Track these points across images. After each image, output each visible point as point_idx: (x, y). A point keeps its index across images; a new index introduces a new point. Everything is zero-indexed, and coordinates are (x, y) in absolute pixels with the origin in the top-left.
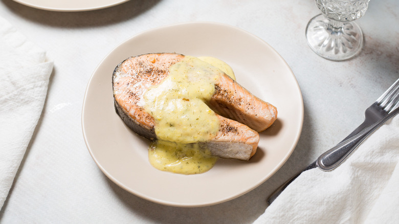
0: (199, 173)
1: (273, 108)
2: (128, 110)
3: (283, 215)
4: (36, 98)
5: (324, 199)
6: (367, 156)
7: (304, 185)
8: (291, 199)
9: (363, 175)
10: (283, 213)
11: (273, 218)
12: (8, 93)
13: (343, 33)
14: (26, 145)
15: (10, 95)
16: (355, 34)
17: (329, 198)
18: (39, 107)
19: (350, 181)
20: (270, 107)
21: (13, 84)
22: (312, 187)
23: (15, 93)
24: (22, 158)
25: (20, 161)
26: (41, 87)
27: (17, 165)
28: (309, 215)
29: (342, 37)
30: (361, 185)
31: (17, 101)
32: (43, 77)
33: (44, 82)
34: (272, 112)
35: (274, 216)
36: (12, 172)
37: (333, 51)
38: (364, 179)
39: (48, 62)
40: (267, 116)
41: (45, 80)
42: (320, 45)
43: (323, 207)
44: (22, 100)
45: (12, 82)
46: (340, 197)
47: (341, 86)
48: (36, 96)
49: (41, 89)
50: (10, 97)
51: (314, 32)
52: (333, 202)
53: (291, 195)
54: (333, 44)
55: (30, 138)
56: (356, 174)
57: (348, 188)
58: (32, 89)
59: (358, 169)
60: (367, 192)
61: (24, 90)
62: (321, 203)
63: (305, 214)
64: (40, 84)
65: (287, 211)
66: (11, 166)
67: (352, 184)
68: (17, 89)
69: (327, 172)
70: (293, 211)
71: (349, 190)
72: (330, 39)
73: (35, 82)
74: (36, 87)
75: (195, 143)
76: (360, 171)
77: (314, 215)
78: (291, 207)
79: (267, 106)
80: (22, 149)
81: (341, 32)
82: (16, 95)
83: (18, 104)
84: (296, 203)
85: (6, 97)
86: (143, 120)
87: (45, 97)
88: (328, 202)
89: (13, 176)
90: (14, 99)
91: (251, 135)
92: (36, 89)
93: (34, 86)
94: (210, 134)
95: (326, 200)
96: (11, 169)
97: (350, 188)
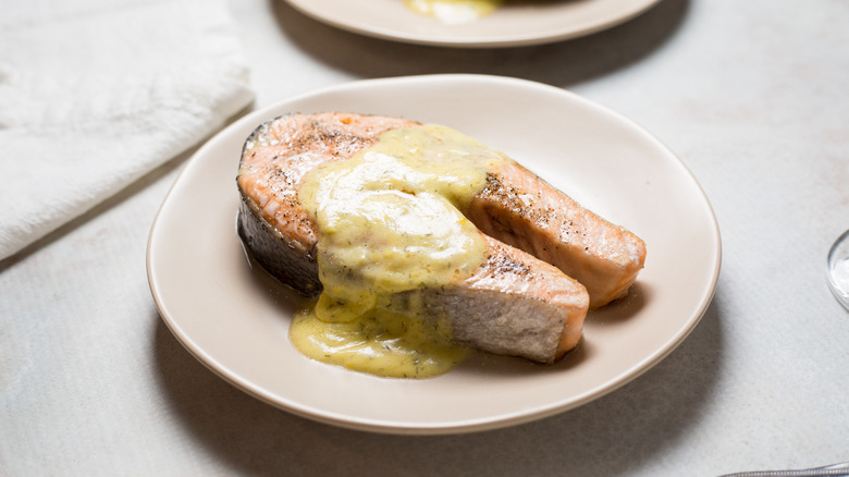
0: (415, 377)
1: (634, 241)
2: (262, 204)
20: (628, 238)
34: (633, 249)
40: (616, 254)
75: (413, 291)
79: (621, 234)
86: (294, 227)
91: (568, 289)
94: (457, 271)
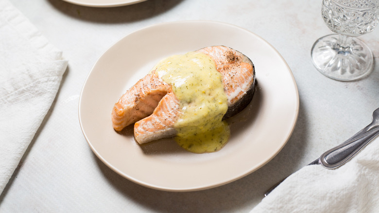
3: (281, 207)
4: (48, 90)
5: (326, 194)
6: (375, 154)
7: (305, 178)
8: (290, 191)
9: (371, 174)
10: (280, 205)
11: (271, 209)
12: (26, 85)
13: (351, 53)
14: (35, 131)
15: (28, 86)
16: (364, 56)
17: (333, 193)
18: (50, 99)
19: (356, 178)
21: (31, 76)
22: (314, 181)
23: (32, 85)
24: (30, 142)
25: (28, 144)
26: (54, 81)
27: (24, 147)
28: (310, 210)
29: (350, 57)
30: (368, 184)
31: (32, 92)
32: (56, 72)
33: (57, 77)
35: (271, 206)
36: (20, 153)
37: (339, 71)
38: (371, 179)
39: (63, 60)
41: (58, 76)
42: (325, 64)
43: (325, 203)
44: (36, 92)
45: (29, 75)
46: (345, 193)
47: (347, 88)
48: (48, 89)
49: (54, 83)
50: (26, 89)
51: (320, 52)
52: (337, 198)
53: (291, 187)
54: (339, 65)
55: (39, 126)
56: (363, 172)
57: (353, 185)
58: (46, 82)
59: (364, 167)
60: (375, 193)
61: (39, 82)
62: (323, 198)
63: (305, 208)
64: (53, 79)
65: (286, 204)
66: (19, 148)
67: (358, 181)
68: (33, 82)
69: (331, 170)
70: (293, 203)
71: (354, 187)
72: (336, 58)
73: (49, 77)
74: (50, 81)
76: (367, 170)
77: (315, 210)
78: (290, 200)
80: (31, 134)
81: (349, 52)
82: (32, 87)
83: (32, 95)
84: (296, 196)
85: (24, 88)
87: (57, 91)
88: (331, 198)
89: (20, 157)
90: (30, 90)
92: (50, 83)
93: (48, 80)
95: (328, 195)
96: (19, 150)
97: (356, 185)
